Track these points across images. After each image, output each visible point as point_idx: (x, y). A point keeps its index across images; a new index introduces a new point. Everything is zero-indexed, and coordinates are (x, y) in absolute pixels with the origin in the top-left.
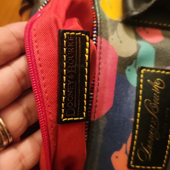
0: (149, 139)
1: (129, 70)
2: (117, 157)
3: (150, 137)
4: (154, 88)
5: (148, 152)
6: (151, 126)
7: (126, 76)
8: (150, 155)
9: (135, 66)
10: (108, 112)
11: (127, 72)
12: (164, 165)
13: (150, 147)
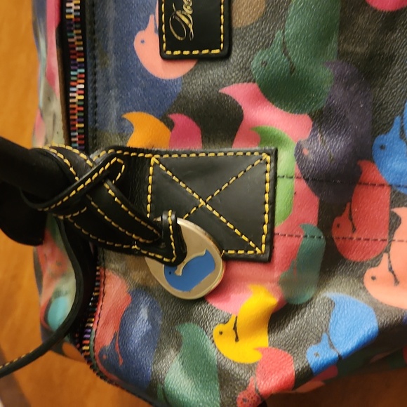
2: (142, 42)
8: (191, 26)
12: (222, 45)
13: (188, 10)
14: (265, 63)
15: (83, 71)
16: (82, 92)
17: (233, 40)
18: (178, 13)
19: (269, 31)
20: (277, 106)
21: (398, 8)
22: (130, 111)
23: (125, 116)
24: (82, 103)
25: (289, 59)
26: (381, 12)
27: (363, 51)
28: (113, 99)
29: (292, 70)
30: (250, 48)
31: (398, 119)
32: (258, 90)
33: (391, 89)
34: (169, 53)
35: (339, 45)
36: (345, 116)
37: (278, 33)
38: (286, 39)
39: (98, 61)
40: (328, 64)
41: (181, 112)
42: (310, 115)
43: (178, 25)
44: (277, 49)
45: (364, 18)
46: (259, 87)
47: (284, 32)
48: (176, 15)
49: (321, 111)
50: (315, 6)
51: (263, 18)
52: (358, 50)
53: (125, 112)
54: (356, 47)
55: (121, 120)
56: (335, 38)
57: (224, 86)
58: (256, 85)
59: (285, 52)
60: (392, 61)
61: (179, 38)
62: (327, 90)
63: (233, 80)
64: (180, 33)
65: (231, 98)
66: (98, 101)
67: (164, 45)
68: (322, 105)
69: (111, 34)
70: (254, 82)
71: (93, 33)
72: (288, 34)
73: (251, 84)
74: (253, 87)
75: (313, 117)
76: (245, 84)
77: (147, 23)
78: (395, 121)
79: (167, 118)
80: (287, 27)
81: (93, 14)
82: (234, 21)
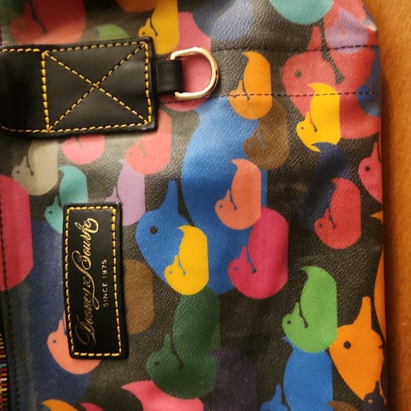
0: (86, 309)
1: (51, 212)
2: (55, 341)
3: (86, 306)
4: (83, 234)
5: (89, 330)
6: (84, 289)
7: (46, 222)
8: (93, 334)
9: (60, 205)
10: (29, 276)
11: (47, 216)
12: (120, 350)
13: (89, 322)
14: (157, 363)
15: (5, 365)
16: (5, 385)
17: (130, 343)
18: (82, 323)
19: (159, 336)
20: (171, 395)
21: (270, 296)
22: (48, 399)
23: (44, 403)
24: (6, 394)
25: (178, 357)
26: (255, 300)
27: (243, 335)
28: (33, 389)
29: (181, 365)
30: (143, 352)
31: (278, 387)
32: (154, 385)
33: (271, 362)
34: (76, 354)
35: (221, 335)
36: (231, 395)
37: (167, 337)
38: (174, 341)
39: (17, 359)
40: (213, 353)
41: (91, 402)
42: (201, 399)
43: (83, 333)
44: (166, 350)
45: (242, 307)
46: (155, 382)
47: (172, 335)
48: (80, 325)
49: (210, 394)
50: (197, 308)
51: (154, 326)
52: (239, 334)
53: (44, 400)
54: (236, 333)
55: (40, 407)
56: (217, 329)
57: (124, 384)
58: (151, 382)
59: (174, 352)
60: (270, 339)
61: (84, 343)
62: (213, 377)
63: (132, 379)
64: (85, 339)
65: (132, 394)
66: (19, 392)
67: (73, 347)
68: (211, 389)
69: (27, 335)
70: (149, 379)
71: (12, 337)
72: (176, 336)
73: (147, 381)
74: (148, 384)
75: (203, 400)
76: (142, 382)
77: (58, 326)
78: (277, 389)
79: (80, 406)
80: (174, 330)
81: (10, 321)
82: (129, 329)
